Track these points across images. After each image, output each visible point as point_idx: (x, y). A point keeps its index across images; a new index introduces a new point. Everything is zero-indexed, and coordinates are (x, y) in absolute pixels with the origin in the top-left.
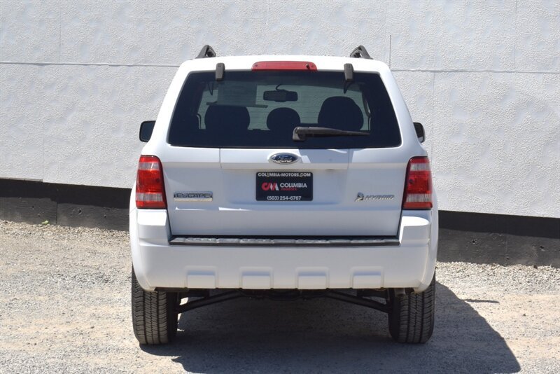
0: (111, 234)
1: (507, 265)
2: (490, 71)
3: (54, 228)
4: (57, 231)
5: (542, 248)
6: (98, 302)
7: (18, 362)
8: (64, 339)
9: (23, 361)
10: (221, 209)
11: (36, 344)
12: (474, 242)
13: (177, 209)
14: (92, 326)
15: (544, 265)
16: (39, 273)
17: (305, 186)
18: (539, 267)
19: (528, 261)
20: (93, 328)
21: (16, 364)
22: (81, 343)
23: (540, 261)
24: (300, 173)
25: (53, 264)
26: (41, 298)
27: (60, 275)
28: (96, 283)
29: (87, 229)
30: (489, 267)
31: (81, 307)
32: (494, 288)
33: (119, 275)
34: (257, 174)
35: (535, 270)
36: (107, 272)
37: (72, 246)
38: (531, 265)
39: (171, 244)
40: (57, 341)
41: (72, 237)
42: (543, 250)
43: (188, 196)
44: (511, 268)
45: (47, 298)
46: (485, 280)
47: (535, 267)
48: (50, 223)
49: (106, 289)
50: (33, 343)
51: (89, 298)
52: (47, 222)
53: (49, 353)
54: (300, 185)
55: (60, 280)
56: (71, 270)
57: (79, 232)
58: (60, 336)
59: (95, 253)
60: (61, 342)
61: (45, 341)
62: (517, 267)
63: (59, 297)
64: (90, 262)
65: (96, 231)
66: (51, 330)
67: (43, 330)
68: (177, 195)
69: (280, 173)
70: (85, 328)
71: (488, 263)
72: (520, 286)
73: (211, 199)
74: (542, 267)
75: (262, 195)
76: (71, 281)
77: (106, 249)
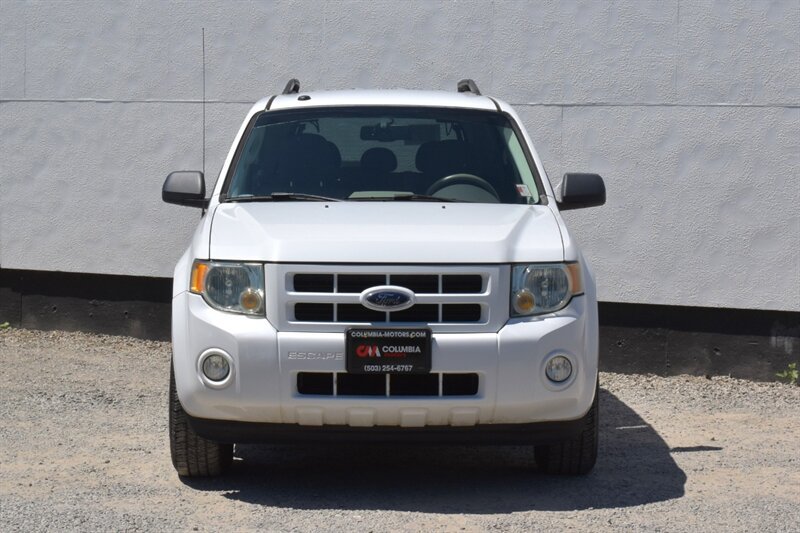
0: (100, 339)
1: (667, 376)
2: (642, 105)
3: (18, 333)
4: (23, 336)
5: (717, 350)
6: (106, 428)
7: (12, 510)
8: (70, 478)
9: (19, 507)
11: (31, 485)
12: (620, 344)
14: (106, 459)
15: (720, 374)
16: (11, 391)
18: (713, 378)
19: (698, 370)
20: (108, 462)
21: (9, 512)
22: (97, 483)
23: (714, 369)
25: (28, 379)
26: (22, 424)
27: (42, 394)
28: (95, 404)
29: (66, 334)
30: (643, 379)
31: (82, 435)
32: (659, 406)
33: (125, 394)
35: (709, 382)
36: (109, 390)
37: (49, 356)
38: (702, 375)
40: (60, 480)
41: (46, 344)
42: (718, 354)
44: (674, 379)
45: (30, 423)
46: (642, 396)
47: (709, 378)
48: (12, 325)
49: (112, 412)
50: (27, 484)
51: (90, 423)
52: (7, 324)
53: (53, 495)
55: (43, 400)
56: (55, 386)
57: (54, 337)
58: (64, 474)
59: (83, 364)
60: (68, 482)
61: (44, 481)
62: (682, 378)
63: (47, 423)
64: (80, 376)
65: (79, 336)
66: (48, 467)
67: (36, 466)
70: (98, 462)
71: (640, 373)
72: (693, 402)
74: (717, 378)
76: (59, 402)
77: (98, 359)
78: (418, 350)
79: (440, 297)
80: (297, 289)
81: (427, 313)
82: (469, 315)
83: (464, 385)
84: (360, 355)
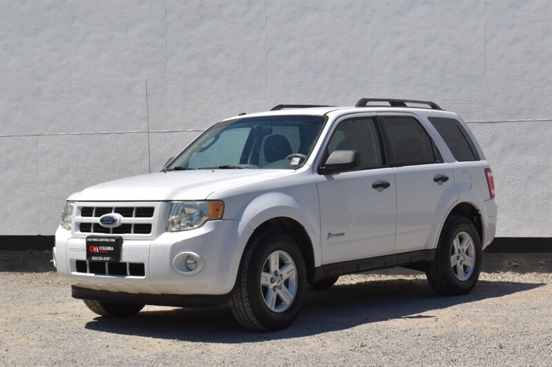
78: (113, 249)
79: (133, 220)
80: (83, 215)
81: (125, 228)
82: (145, 229)
83: (138, 269)
84: (92, 251)
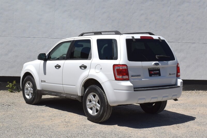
10: (143, 79)
13: (132, 80)
17: (159, 72)
24: (157, 68)
34: (148, 69)
39: (135, 91)
43: (135, 76)
54: (157, 72)
68: (132, 76)
69: (153, 68)
73: (140, 77)
75: (151, 75)
